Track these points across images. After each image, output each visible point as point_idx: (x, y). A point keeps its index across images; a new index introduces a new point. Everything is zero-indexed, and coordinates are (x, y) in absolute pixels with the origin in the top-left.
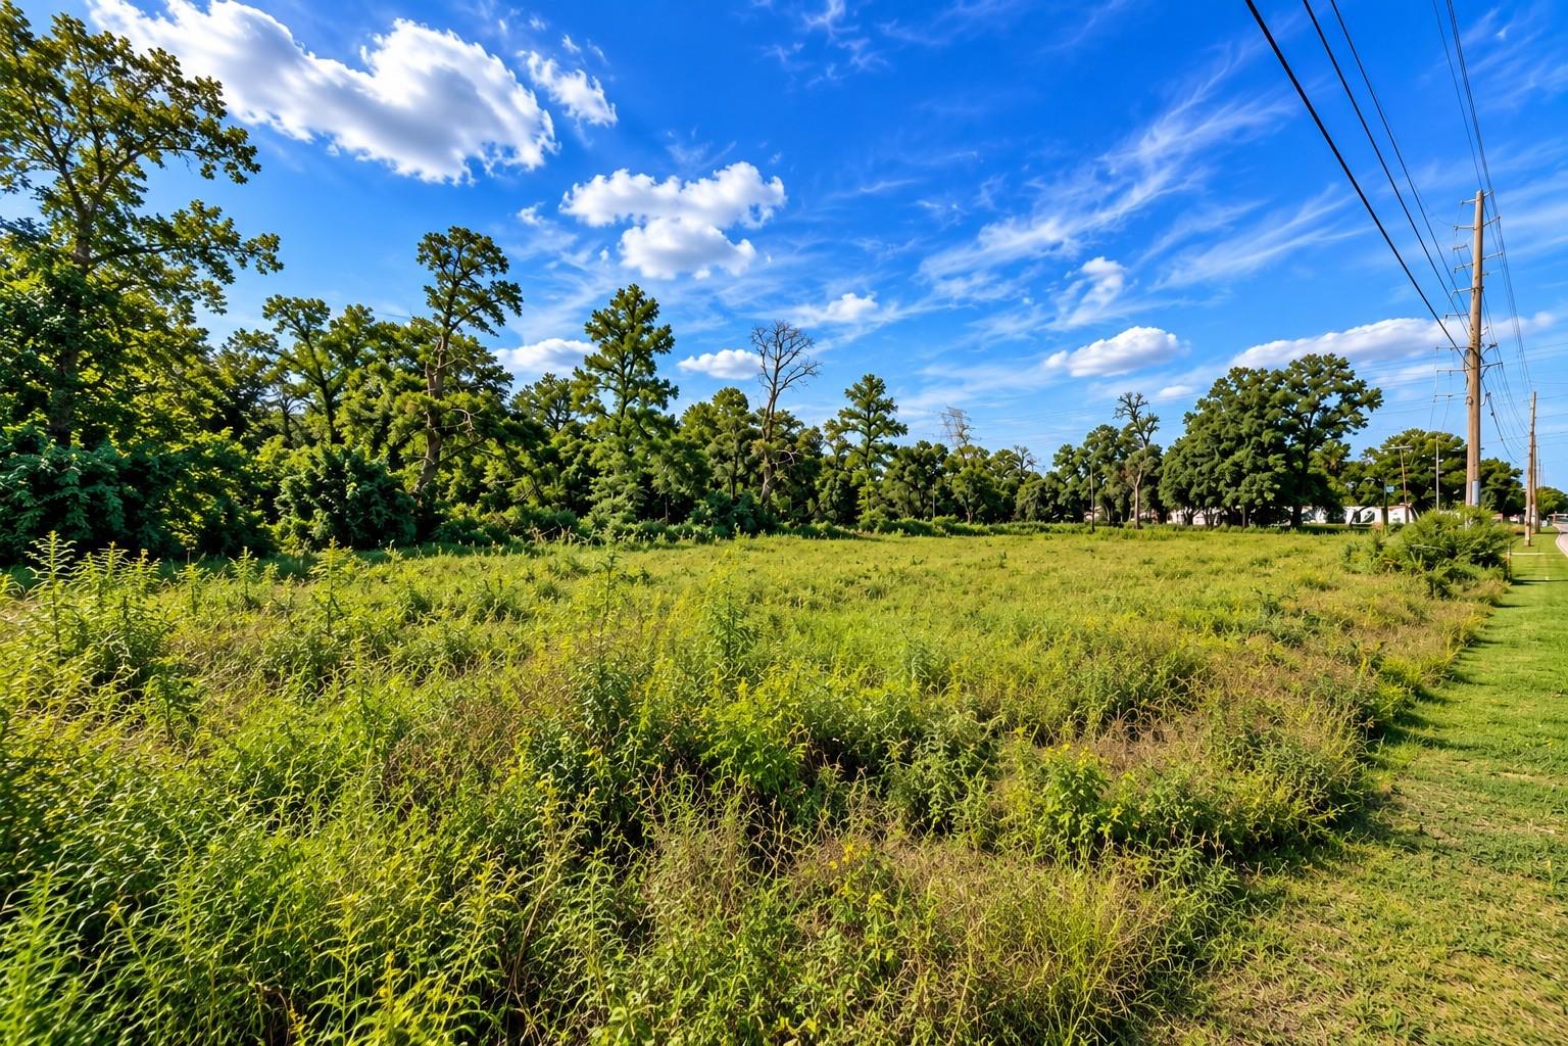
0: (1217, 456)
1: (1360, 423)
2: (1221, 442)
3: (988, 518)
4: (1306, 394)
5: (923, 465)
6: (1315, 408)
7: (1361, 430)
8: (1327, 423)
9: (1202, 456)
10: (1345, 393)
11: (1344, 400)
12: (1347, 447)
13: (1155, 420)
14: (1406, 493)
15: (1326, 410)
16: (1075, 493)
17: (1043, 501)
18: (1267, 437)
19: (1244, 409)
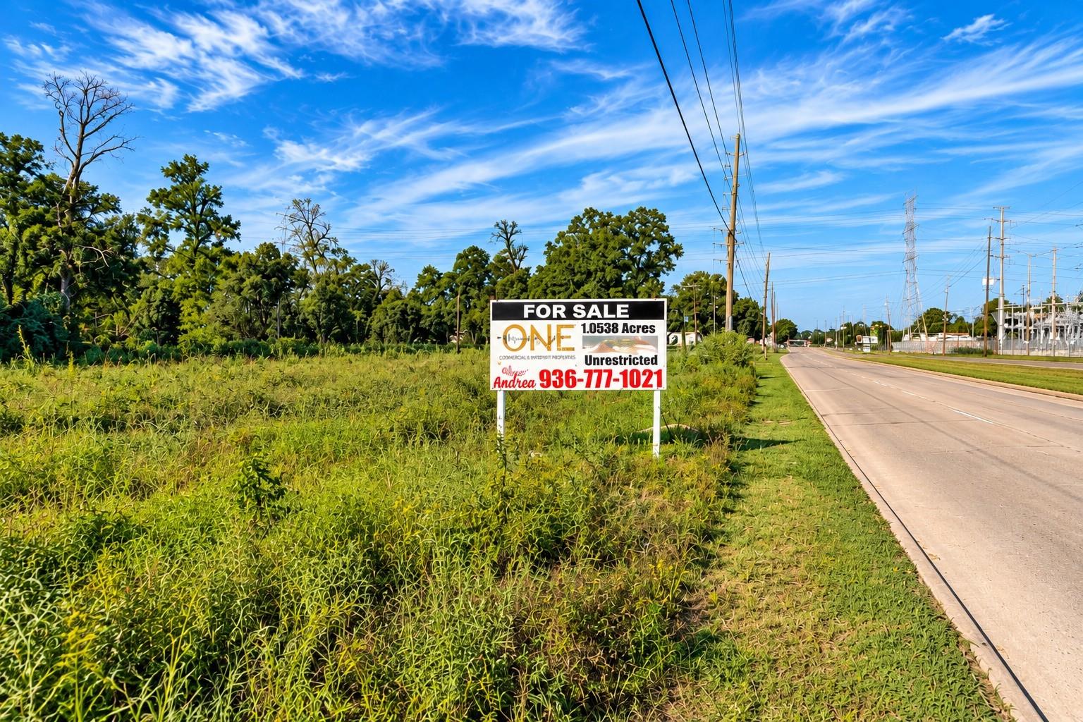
0: (572, 287)
1: (670, 267)
2: (575, 274)
3: (342, 339)
4: (637, 239)
5: (268, 277)
6: (642, 251)
7: (671, 272)
8: (650, 266)
9: (561, 285)
10: (663, 242)
11: (661, 247)
12: (663, 284)
13: (525, 249)
14: (696, 322)
15: (649, 253)
16: (439, 315)
17: (403, 323)
18: (610, 273)
19: (594, 247)
